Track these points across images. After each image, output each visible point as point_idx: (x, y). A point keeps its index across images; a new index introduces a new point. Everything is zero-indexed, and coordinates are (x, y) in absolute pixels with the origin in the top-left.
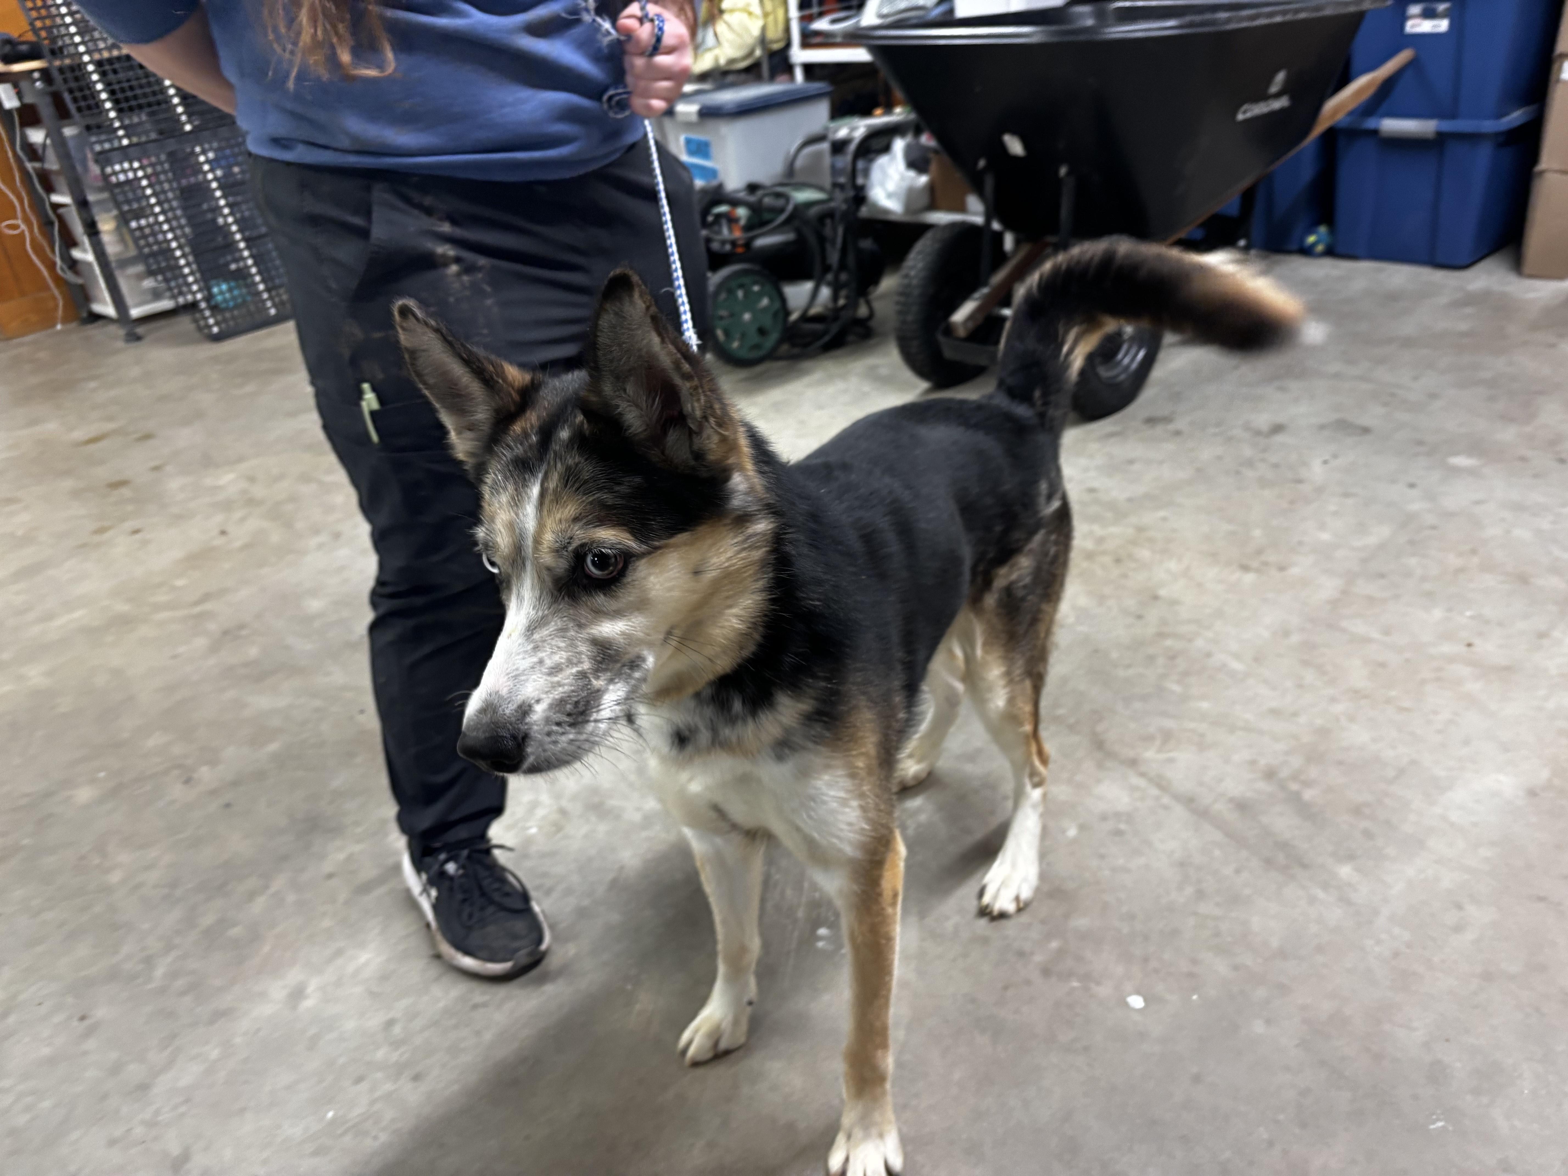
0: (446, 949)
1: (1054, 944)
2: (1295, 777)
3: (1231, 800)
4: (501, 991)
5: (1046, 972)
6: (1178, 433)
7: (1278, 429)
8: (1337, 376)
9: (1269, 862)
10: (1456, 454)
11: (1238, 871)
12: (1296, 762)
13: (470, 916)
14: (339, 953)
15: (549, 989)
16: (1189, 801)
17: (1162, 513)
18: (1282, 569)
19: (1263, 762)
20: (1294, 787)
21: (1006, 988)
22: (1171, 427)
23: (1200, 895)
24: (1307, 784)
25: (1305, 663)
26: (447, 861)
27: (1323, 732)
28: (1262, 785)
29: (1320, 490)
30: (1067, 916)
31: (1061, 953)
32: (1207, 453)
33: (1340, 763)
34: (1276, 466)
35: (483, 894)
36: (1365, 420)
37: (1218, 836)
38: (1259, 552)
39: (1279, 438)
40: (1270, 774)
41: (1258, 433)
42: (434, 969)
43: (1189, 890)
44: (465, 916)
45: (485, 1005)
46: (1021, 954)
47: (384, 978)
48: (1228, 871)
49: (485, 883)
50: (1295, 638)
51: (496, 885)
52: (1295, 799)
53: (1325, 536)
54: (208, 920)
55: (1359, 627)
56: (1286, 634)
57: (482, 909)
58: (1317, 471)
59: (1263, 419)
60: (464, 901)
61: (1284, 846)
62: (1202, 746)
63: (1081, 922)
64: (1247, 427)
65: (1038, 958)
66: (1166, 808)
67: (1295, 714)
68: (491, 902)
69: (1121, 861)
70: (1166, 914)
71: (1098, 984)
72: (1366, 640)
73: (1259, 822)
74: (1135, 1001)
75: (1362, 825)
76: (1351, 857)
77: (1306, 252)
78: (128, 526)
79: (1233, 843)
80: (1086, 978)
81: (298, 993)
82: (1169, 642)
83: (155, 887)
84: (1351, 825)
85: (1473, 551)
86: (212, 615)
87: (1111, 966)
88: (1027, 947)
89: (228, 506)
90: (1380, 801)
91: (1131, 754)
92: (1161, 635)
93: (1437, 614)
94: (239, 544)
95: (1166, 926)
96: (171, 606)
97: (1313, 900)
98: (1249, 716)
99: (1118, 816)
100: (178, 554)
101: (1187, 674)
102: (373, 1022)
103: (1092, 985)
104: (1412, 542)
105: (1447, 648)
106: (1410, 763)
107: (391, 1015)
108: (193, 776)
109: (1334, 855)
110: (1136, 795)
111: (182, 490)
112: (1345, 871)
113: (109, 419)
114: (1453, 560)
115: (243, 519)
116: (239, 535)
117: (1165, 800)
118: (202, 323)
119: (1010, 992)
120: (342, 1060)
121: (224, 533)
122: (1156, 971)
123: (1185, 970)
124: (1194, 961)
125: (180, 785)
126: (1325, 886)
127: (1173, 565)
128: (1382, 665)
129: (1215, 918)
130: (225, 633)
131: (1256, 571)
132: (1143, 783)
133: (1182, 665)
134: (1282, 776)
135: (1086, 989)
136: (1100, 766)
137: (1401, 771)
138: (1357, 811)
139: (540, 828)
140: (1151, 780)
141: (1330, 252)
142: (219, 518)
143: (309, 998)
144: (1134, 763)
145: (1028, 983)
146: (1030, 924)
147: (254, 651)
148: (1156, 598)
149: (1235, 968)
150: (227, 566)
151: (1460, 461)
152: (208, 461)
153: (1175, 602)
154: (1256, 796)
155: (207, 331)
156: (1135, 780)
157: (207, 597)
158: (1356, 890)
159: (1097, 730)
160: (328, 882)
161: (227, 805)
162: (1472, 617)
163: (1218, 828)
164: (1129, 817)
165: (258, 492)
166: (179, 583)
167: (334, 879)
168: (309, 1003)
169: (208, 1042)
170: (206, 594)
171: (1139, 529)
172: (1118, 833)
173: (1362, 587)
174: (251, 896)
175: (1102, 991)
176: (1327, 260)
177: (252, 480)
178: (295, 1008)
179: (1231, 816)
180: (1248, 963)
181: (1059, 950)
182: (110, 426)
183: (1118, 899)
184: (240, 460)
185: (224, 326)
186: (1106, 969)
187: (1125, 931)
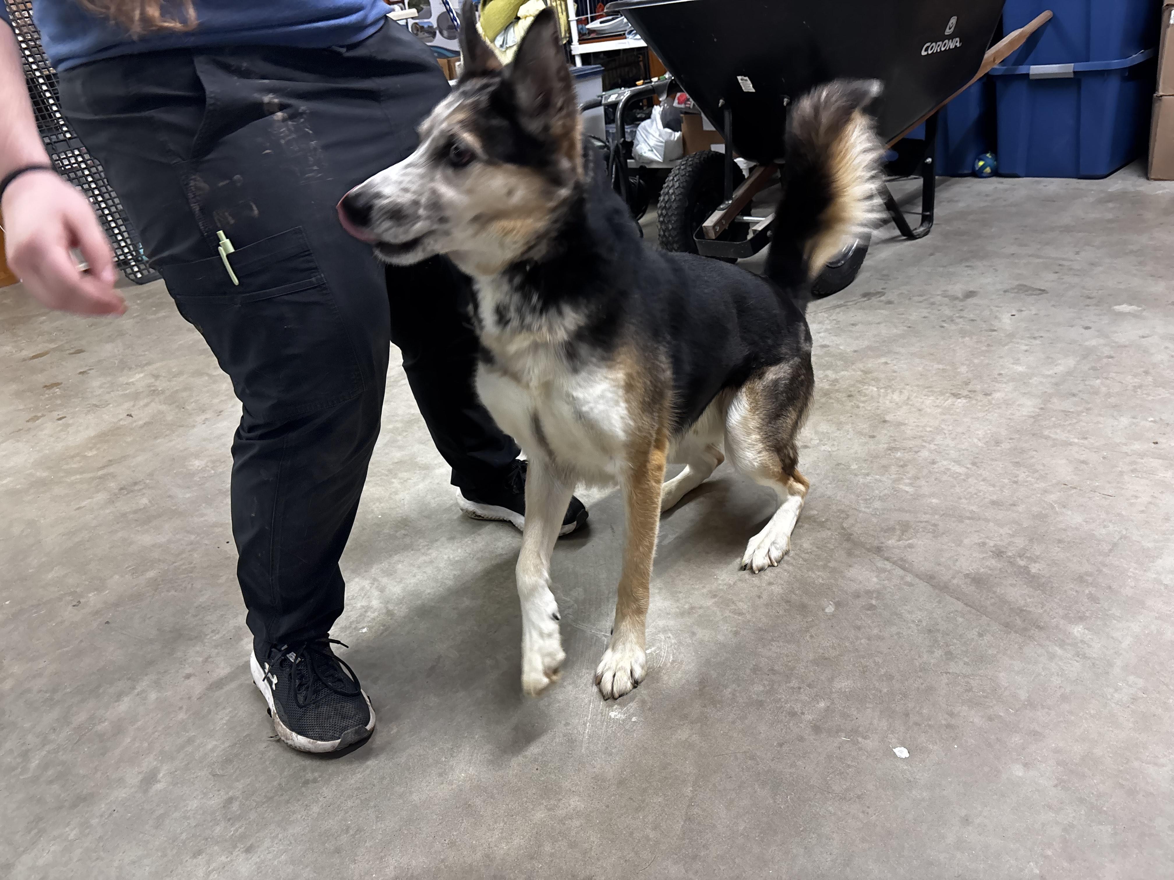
1: (822, 705)
2: (1021, 555)
3: (967, 576)
4: (330, 766)
5: (817, 729)
6: (890, 302)
7: (970, 294)
8: (1013, 255)
9: (1008, 626)
10: (1120, 304)
11: (980, 635)
12: (1020, 542)
14: (190, 741)
15: (372, 763)
16: (930, 579)
17: (883, 360)
18: (987, 394)
19: (991, 543)
20: (1022, 563)
21: (781, 745)
22: (883, 298)
23: (950, 656)
24: (1034, 560)
25: (1017, 464)
27: (1041, 517)
28: (993, 562)
29: (1011, 336)
30: (831, 680)
32: (914, 315)
33: (1060, 541)
34: (973, 320)
36: (1041, 284)
37: (959, 606)
38: (967, 383)
39: (971, 301)
40: (999, 553)
41: (955, 298)
42: (273, 751)
43: (938, 653)
45: (315, 781)
46: (793, 714)
47: (228, 761)
48: (973, 634)
50: (1006, 446)
52: (1024, 573)
53: (1020, 369)
54: (81, 717)
55: (1060, 435)
56: (998, 443)
58: (1006, 322)
59: (958, 288)
61: (1021, 611)
62: (936, 533)
63: (845, 684)
64: (945, 295)
65: (808, 717)
66: (910, 585)
67: (1014, 504)
69: (876, 631)
70: (920, 674)
71: (865, 738)
72: (1067, 444)
73: (994, 593)
74: (901, 752)
75: (1087, 592)
76: (1081, 619)
77: (977, 174)
78: (55, 414)
79: (974, 611)
80: (854, 732)
81: (150, 779)
82: (899, 454)
83: (40, 691)
84: (1077, 591)
85: (1147, 373)
86: (113, 476)
87: (875, 722)
88: (798, 708)
89: (136, 396)
90: (1100, 571)
91: (876, 543)
92: (891, 449)
93: (1125, 421)
94: (141, 423)
95: (922, 684)
96: (81, 471)
97: (1052, 657)
98: (974, 508)
99: (868, 593)
100: (91, 432)
101: (916, 478)
102: (215, 801)
103: (860, 739)
104: (1094, 369)
105: (1137, 446)
106: (1121, 538)
107: (230, 794)
108: (82, 600)
109: (1066, 617)
110: (883, 575)
111: (101, 387)
112: (1078, 630)
113: (52, 341)
114: (1130, 380)
115: (146, 405)
116: (142, 416)
117: (909, 578)
118: (129, 271)
119: (785, 748)
120: (184, 836)
121: (130, 415)
122: (916, 724)
123: (944, 722)
124: (951, 714)
125: (70, 608)
126: (1062, 644)
127: (896, 397)
128: (1084, 462)
129: (965, 676)
130: (121, 489)
131: (966, 397)
132: (888, 566)
133: (911, 471)
134: (1010, 554)
135: (855, 743)
136: (850, 554)
137: (1115, 545)
138: (1081, 579)
139: (370, 628)
140: (894, 563)
141: (996, 173)
142: (127, 405)
143: (160, 782)
144: (879, 550)
145: (801, 739)
146: (800, 688)
147: (145, 501)
148: (885, 421)
149: (990, 719)
150: (129, 439)
151: (1124, 308)
152: (124, 366)
153: (900, 424)
154: (989, 572)
155: (132, 277)
156: (880, 563)
157: (110, 463)
158: (1089, 646)
159: (845, 525)
160: (187, 682)
161: (107, 622)
162: (1154, 422)
163: (958, 599)
164: (879, 594)
165: (161, 385)
166: (90, 454)
167: (192, 679)
168: (159, 786)
169: (68, 824)
170: (110, 461)
171: (865, 372)
172: (872, 607)
173: (1057, 404)
174: (119, 696)
175: (870, 744)
176: (994, 179)
177: (156, 377)
178: (146, 791)
179: (970, 589)
180: (1002, 714)
181: (827, 709)
182: (53, 346)
183: (876, 664)
184: (148, 364)
185: (145, 272)
186: (871, 724)
187: (885, 690)
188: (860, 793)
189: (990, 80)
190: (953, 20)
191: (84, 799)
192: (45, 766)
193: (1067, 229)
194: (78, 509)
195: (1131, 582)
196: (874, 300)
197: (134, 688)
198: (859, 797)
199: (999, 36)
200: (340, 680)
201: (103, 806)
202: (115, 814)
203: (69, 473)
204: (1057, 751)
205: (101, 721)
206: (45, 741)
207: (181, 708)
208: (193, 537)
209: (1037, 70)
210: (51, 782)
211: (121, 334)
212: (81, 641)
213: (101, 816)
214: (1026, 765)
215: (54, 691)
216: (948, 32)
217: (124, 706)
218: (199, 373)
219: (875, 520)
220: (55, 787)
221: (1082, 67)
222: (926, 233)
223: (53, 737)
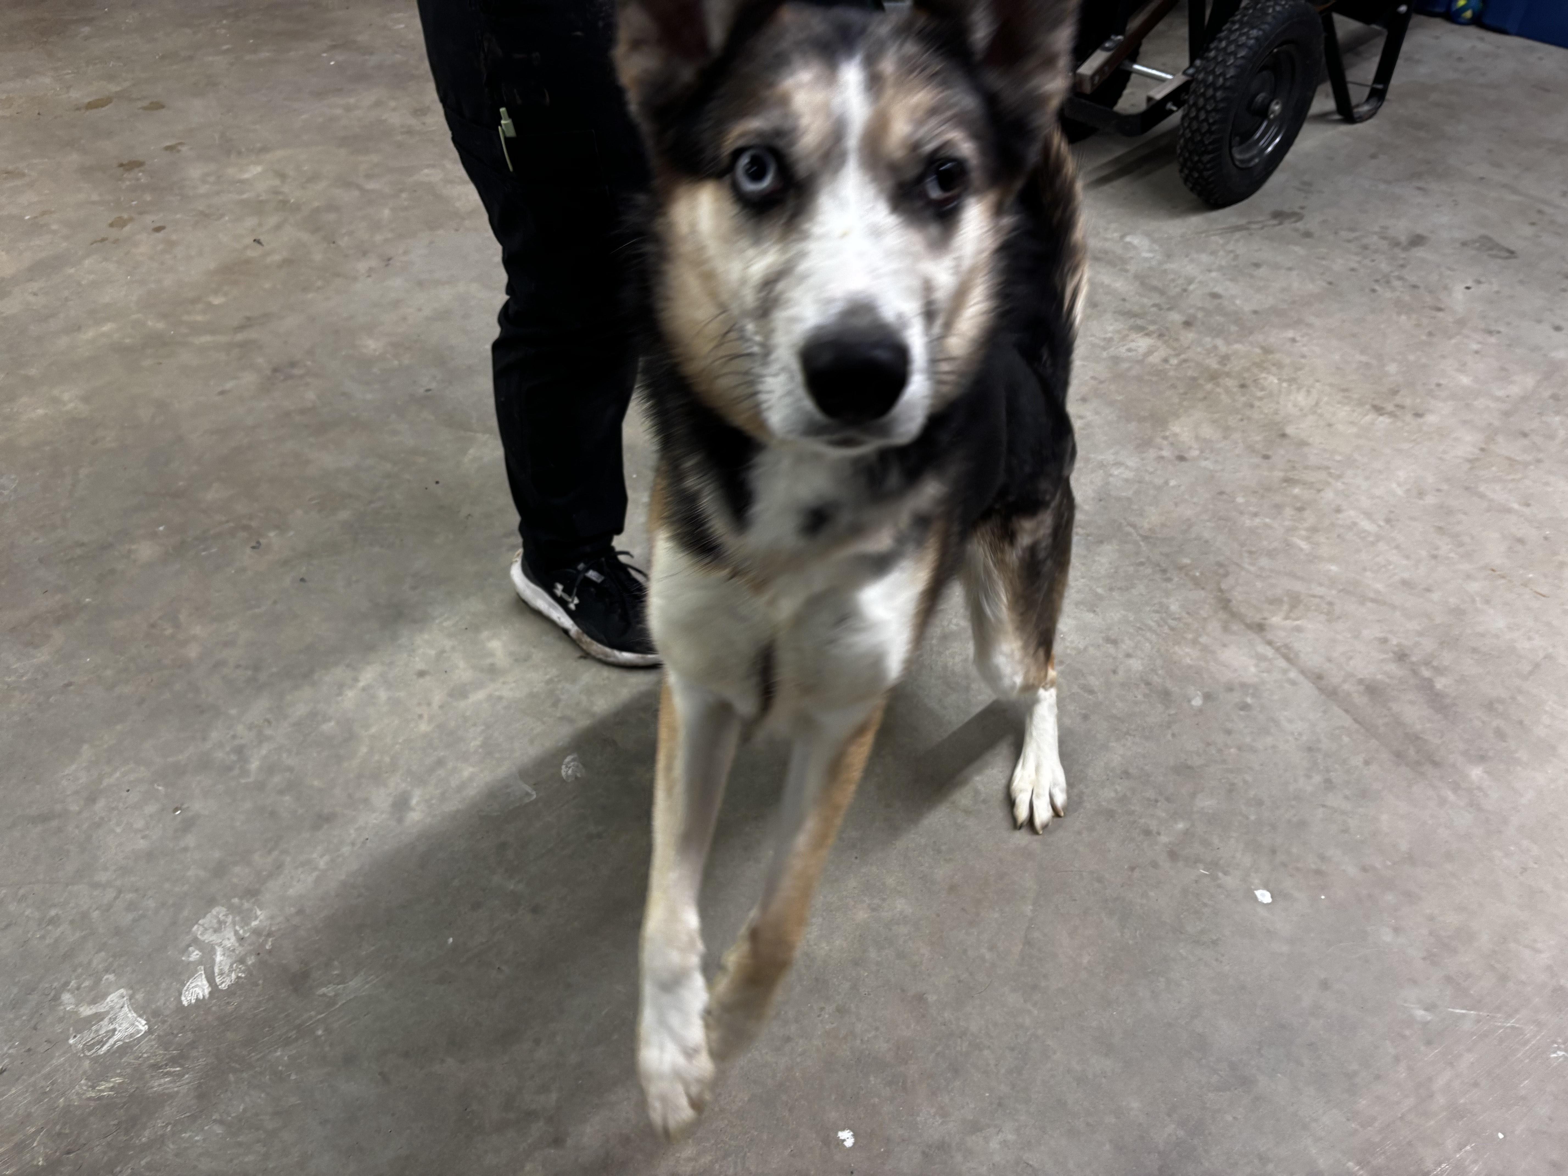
1: (1181, 826)
2: (1427, 662)
3: (1360, 681)
5: (1173, 855)
6: (1310, 234)
7: (1417, 240)
8: (1482, 180)
9: (1399, 756)
11: (1367, 763)
12: (1429, 645)
16: (1317, 678)
17: (1290, 332)
18: (1418, 415)
19: (1394, 641)
20: (1426, 673)
21: (1132, 869)
22: (1300, 226)
23: (1329, 785)
24: (1440, 671)
25: (1440, 530)
27: (1458, 612)
28: (1392, 668)
29: (1462, 323)
30: (1193, 795)
31: (1187, 835)
32: (1339, 263)
33: (1475, 650)
34: (1415, 287)
36: (1510, 240)
37: (1347, 721)
38: (1395, 393)
39: (1417, 253)
40: (1401, 656)
41: (1396, 243)
43: (1317, 779)
46: (1147, 833)
48: (1357, 761)
50: (1430, 500)
52: (1427, 687)
53: (1465, 381)
55: (1498, 494)
56: (1421, 493)
58: (1458, 298)
59: (1402, 226)
61: (1415, 739)
62: (1331, 615)
63: (1207, 803)
64: (1384, 234)
65: (1164, 839)
66: (1293, 683)
67: (1428, 590)
69: (1248, 740)
70: (1294, 803)
71: (1226, 873)
72: (1505, 510)
73: (1389, 709)
74: (1263, 895)
75: (1495, 723)
76: (1482, 758)
77: (1452, 17)
79: (1362, 730)
80: (1214, 865)
81: (402, 804)
82: (1297, 491)
84: (1483, 722)
87: (1238, 855)
88: (1153, 825)
90: (1513, 698)
91: (1258, 618)
92: (1288, 480)
95: (1295, 815)
97: (1442, 802)
98: (1379, 586)
99: (1245, 687)
101: (1315, 530)
103: (1220, 875)
104: (1555, 398)
106: (1545, 658)
109: (1465, 753)
110: (1263, 665)
112: (1476, 773)
117: (1293, 674)
119: (1137, 874)
122: (1284, 865)
123: (1313, 866)
124: (1322, 858)
126: (1456, 788)
127: (1301, 398)
128: (1521, 541)
129: (1343, 813)
131: (1390, 414)
132: (1270, 652)
133: (1310, 519)
134: (1414, 659)
135: (1214, 878)
136: (1226, 628)
137: (1537, 666)
138: (1490, 706)
140: (1277, 650)
143: (413, 810)
144: (1260, 628)
145: (1155, 865)
146: (1157, 801)
148: (1284, 436)
149: (1364, 869)
154: (1387, 680)
156: (1261, 648)
158: (1486, 795)
159: (1223, 586)
161: (303, 580)
163: (1346, 711)
164: (1256, 690)
168: (414, 815)
171: (1266, 350)
172: (1245, 707)
175: (1229, 881)
179: (1361, 700)
180: (1378, 865)
181: (1186, 832)
183: (1245, 782)
186: (1233, 857)
187: (1253, 818)
188: (1214, 938)
191: (328, 819)
192: (268, 770)
195: (1546, 719)
196: (1287, 227)
197: (357, 680)
198: (1214, 942)
201: (351, 831)
204: (1432, 919)
206: (261, 737)
214: (1395, 930)
219: (1259, 584)
222: (1371, 115)
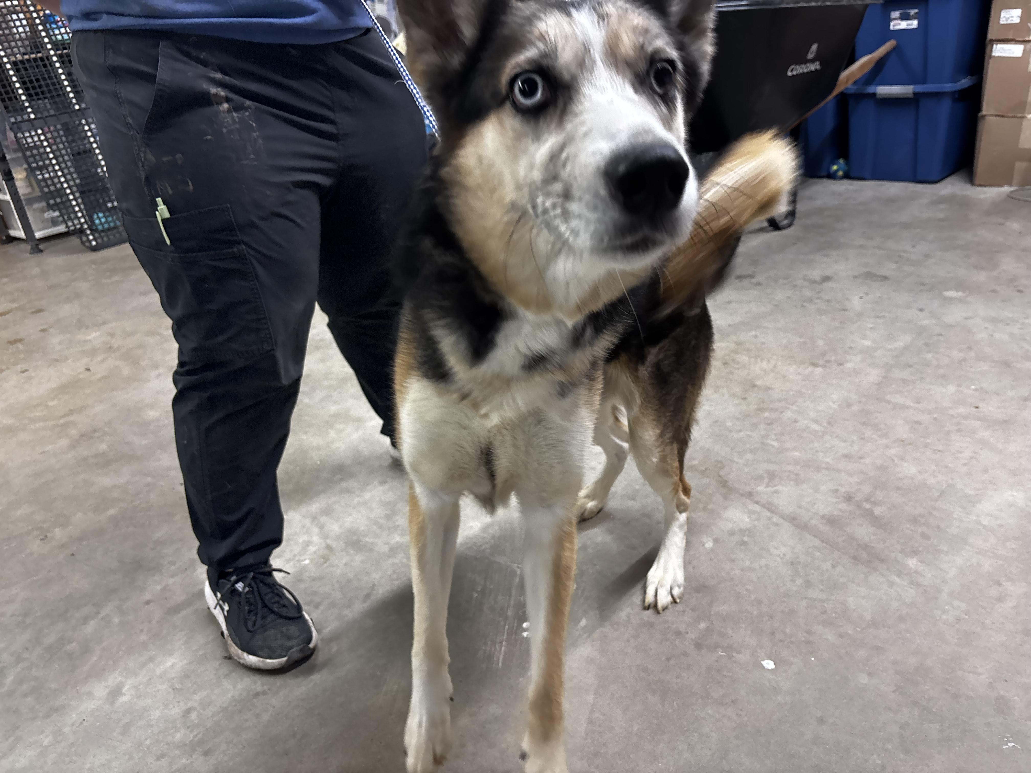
0: (235, 650)
1: (703, 625)
2: (867, 500)
3: (823, 517)
4: (278, 681)
5: (698, 646)
6: (759, 284)
7: (826, 279)
8: (861, 246)
9: (856, 559)
10: (948, 290)
11: (834, 566)
12: (867, 489)
13: (254, 623)
14: (151, 659)
15: (316, 677)
16: (792, 519)
17: (754, 333)
18: (840, 364)
19: (843, 490)
20: (867, 506)
21: (668, 659)
22: (754, 280)
23: (808, 584)
24: (877, 504)
25: (864, 423)
26: (237, 582)
27: (883, 468)
28: (844, 506)
29: (860, 315)
30: (710, 604)
31: (708, 630)
32: (780, 295)
33: (898, 488)
34: (828, 301)
35: (266, 606)
36: (884, 272)
37: (817, 542)
38: (823, 355)
39: (827, 285)
40: (849, 498)
41: (813, 282)
42: (226, 668)
43: (799, 582)
44: (250, 624)
45: (264, 693)
46: (678, 633)
47: (186, 676)
48: (827, 566)
49: (266, 598)
50: (855, 408)
51: (277, 599)
52: (869, 514)
53: (867, 343)
54: (50, 639)
55: (899, 399)
56: (849, 405)
57: (263, 618)
58: (856, 303)
59: (816, 274)
60: (250, 612)
61: (866, 547)
62: (798, 481)
63: (722, 608)
64: (805, 279)
65: (691, 636)
66: (776, 524)
67: (861, 458)
68: (273, 612)
69: (747, 563)
70: (784, 599)
71: (739, 653)
72: (905, 407)
73: (845, 531)
74: (768, 664)
75: (920, 530)
76: (915, 553)
77: (832, 176)
78: (19, 368)
79: (828, 546)
80: (729, 648)
81: (116, 692)
82: (767, 414)
83: (12, 616)
84: (911, 530)
85: (970, 348)
86: (73, 424)
87: (747, 639)
88: (683, 628)
89: (93, 352)
90: (930, 514)
91: (748, 489)
92: (761, 410)
93: (952, 388)
94: (98, 376)
95: (785, 608)
96: (43, 419)
97: (891, 584)
98: (829, 460)
99: (742, 531)
100: (53, 384)
101: (781, 434)
102: (175, 711)
103: (734, 654)
104: (927, 344)
105: (961, 410)
106: (948, 486)
107: (189, 705)
108: (48, 535)
109: (902, 551)
110: (754, 517)
111: (60, 343)
112: (912, 563)
113: (13, 301)
114: (956, 355)
115: (103, 361)
116: (99, 371)
117: (775, 519)
118: (84, 239)
119: (672, 662)
120: (148, 742)
121: (88, 370)
122: (781, 641)
123: (803, 639)
124: (809, 632)
125: (38, 542)
126: (899, 574)
127: (764, 365)
128: (918, 423)
129: (821, 601)
130: (82, 436)
131: (822, 366)
132: (758, 508)
133: (777, 428)
134: (857, 499)
135: (730, 657)
136: (725, 498)
137: (943, 492)
138: (915, 520)
139: (312, 560)
140: (763, 506)
141: (847, 176)
142: (85, 361)
143: (125, 695)
144: (750, 495)
145: (685, 654)
146: (684, 611)
147: (103, 447)
148: (755, 386)
149: (841, 636)
150: (88, 391)
151: (951, 294)
152: (81, 325)
153: (768, 388)
154: (841, 514)
155: (87, 244)
156: (752, 507)
157: (71, 412)
158: (922, 576)
159: (721, 473)
160: (146, 607)
161: (73, 555)
162: (976, 390)
163: (815, 536)
164: (750, 532)
165: (116, 342)
166: (51, 404)
167: (151, 604)
168: (124, 699)
169: (43, 732)
170: (71, 410)
171: (739, 343)
172: (743, 543)
173: (897, 374)
174: (85, 620)
175: (742, 658)
176: (846, 182)
177: (112, 335)
178: (112, 703)
179: (825, 528)
180: (850, 632)
181: (707, 629)
182: (14, 305)
183: (748, 590)
184: (104, 323)
185: (100, 241)
186: (744, 641)
187: (755, 613)
188: (734, 699)
189: (843, 97)
190: (815, 47)
191: (57, 710)
192: (20, 681)
193: (906, 226)
194: (43, 453)
195: (955, 523)
196: (746, 282)
197: (98, 613)
198: (733, 702)
199: (852, 61)
200: (284, 606)
201: (74, 716)
202: (85, 723)
203: (33, 420)
204: (895, 663)
205: (70, 641)
206: (19, 660)
207: (142, 631)
208: (149, 479)
209: (883, 90)
210: (25, 695)
211: (78, 296)
212: (50, 571)
213: (73, 725)
214: (870, 674)
215: (26, 615)
216: (810, 56)
217: (90, 628)
218: (152, 333)
219: (746, 470)
220: (30, 700)
221: (920, 88)
222: (790, 225)
223: (26, 655)
